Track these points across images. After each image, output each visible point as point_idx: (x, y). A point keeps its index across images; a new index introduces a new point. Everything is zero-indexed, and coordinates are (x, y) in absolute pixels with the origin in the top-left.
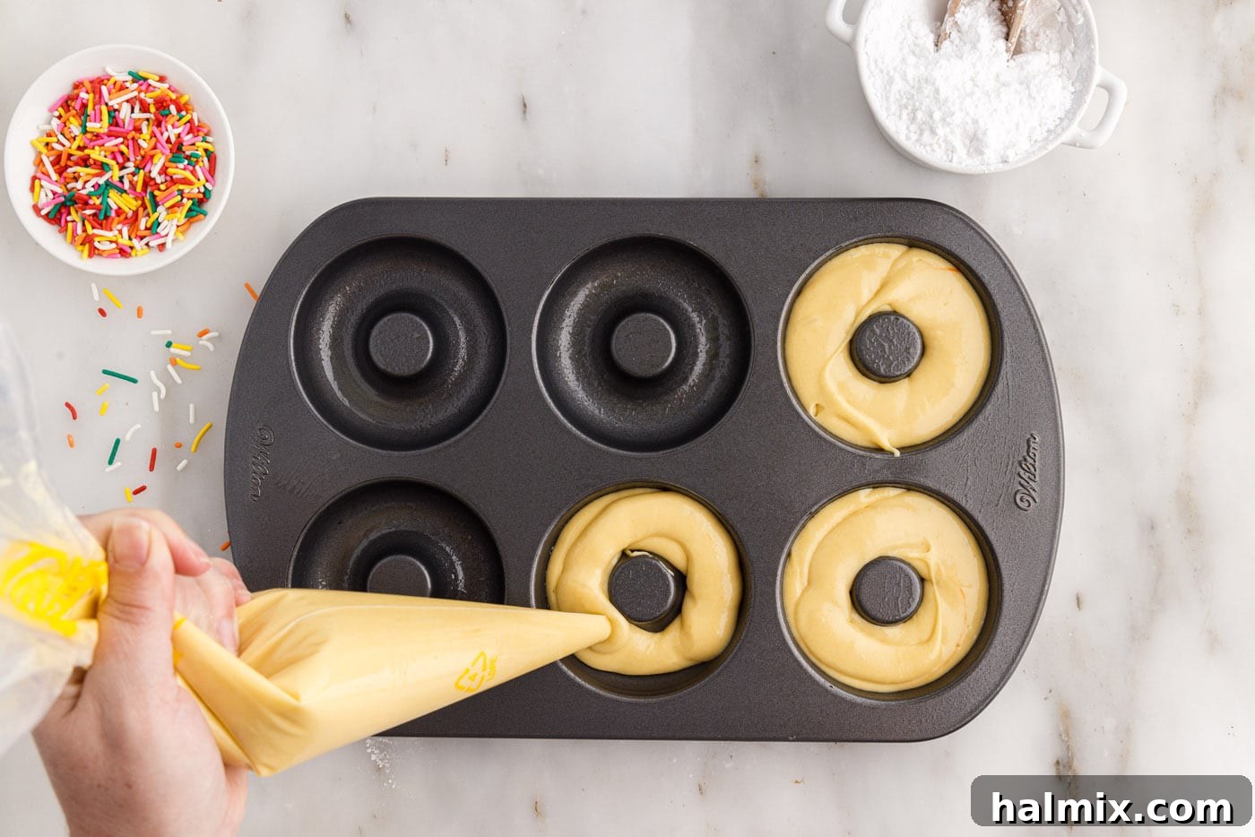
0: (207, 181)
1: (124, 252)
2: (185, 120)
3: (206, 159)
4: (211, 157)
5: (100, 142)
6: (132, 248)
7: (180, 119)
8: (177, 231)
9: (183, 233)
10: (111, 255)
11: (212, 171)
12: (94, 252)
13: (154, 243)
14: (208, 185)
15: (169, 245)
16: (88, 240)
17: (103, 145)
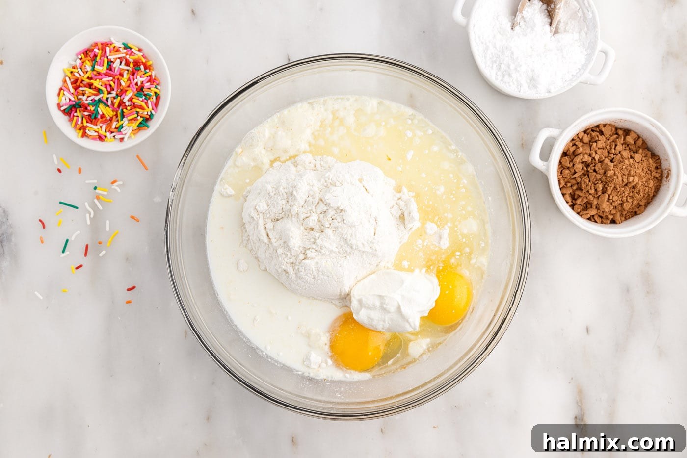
0: (153, 109)
1: (101, 138)
2: (147, 74)
3: (154, 97)
4: (158, 97)
5: (100, 77)
6: (105, 137)
7: (145, 73)
8: (131, 133)
9: (134, 134)
10: (94, 138)
11: (156, 105)
12: (84, 135)
13: (118, 137)
14: (153, 112)
15: (125, 140)
16: (83, 128)
17: (101, 79)
